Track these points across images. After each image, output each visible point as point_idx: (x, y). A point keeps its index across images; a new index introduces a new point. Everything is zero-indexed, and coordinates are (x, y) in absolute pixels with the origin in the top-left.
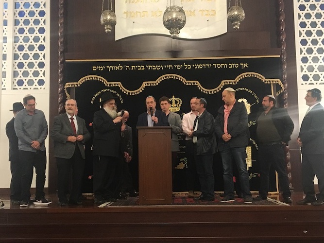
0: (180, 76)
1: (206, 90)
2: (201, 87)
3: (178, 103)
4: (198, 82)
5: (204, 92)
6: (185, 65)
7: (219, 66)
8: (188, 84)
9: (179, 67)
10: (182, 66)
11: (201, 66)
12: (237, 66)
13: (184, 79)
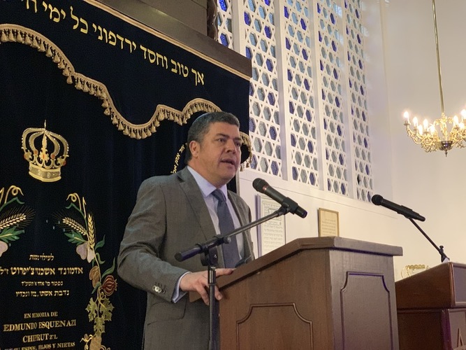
0: (58, 50)
1: (126, 122)
2: (114, 109)
3: (56, 153)
4: (104, 87)
5: (121, 127)
6: (74, 17)
7: (152, 57)
8: (79, 86)
9: (55, 15)
10: (62, 12)
11: (113, 39)
12: (185, 72)
13: (70, 65)
